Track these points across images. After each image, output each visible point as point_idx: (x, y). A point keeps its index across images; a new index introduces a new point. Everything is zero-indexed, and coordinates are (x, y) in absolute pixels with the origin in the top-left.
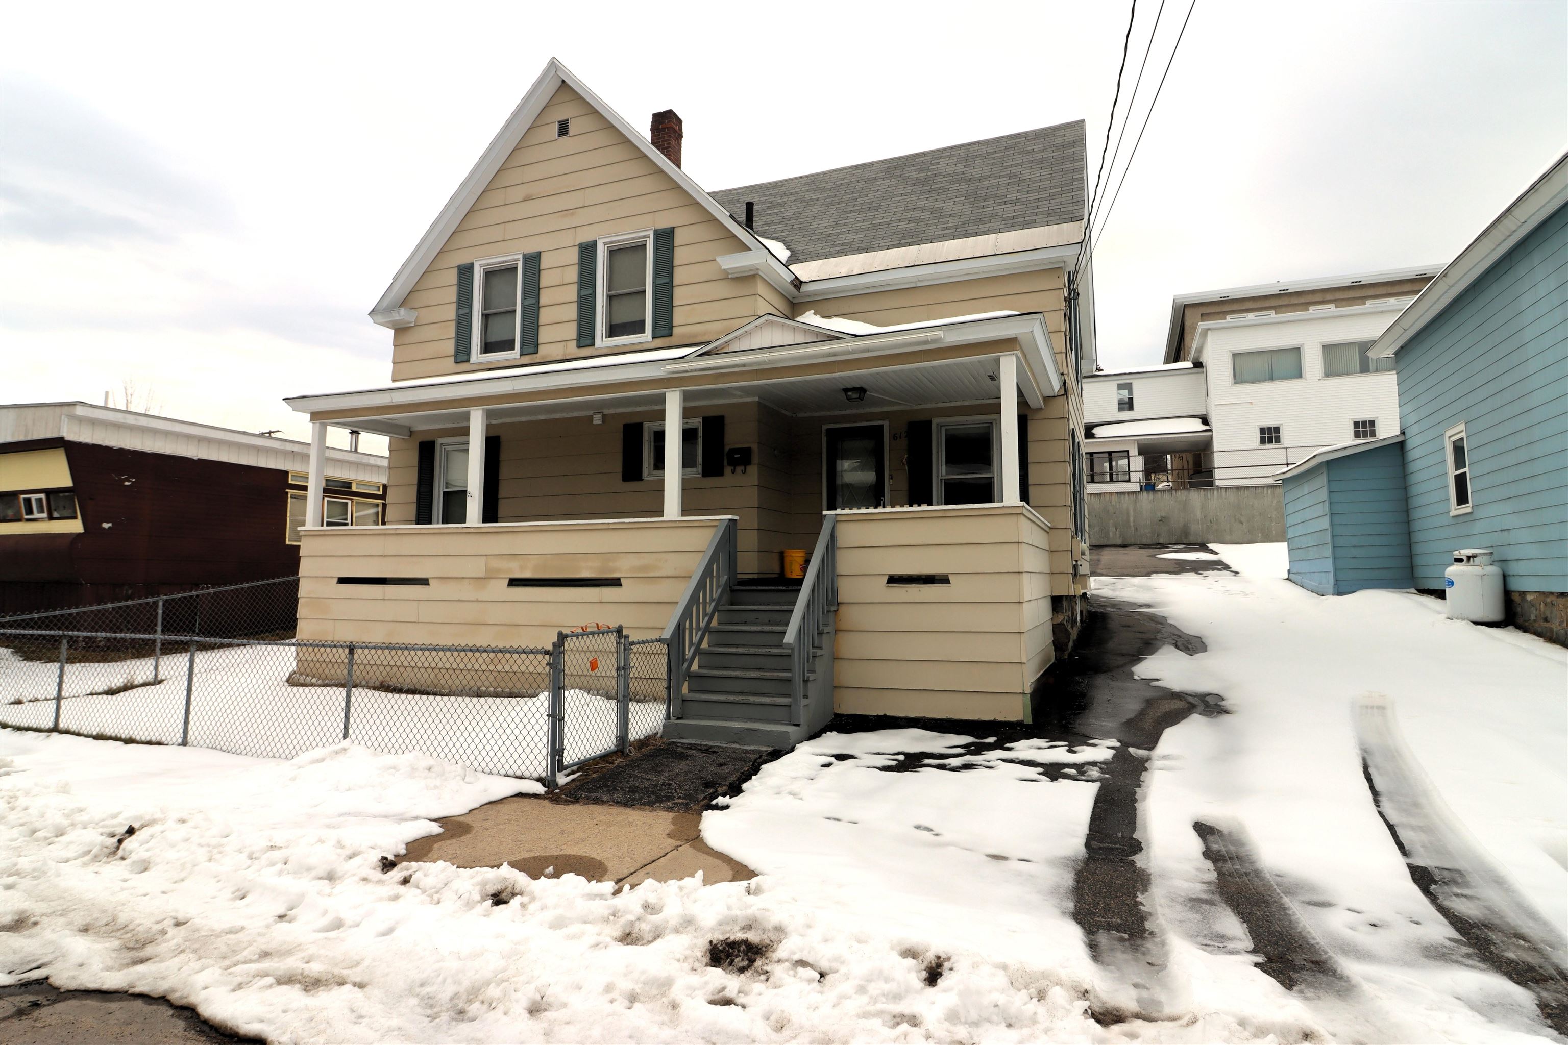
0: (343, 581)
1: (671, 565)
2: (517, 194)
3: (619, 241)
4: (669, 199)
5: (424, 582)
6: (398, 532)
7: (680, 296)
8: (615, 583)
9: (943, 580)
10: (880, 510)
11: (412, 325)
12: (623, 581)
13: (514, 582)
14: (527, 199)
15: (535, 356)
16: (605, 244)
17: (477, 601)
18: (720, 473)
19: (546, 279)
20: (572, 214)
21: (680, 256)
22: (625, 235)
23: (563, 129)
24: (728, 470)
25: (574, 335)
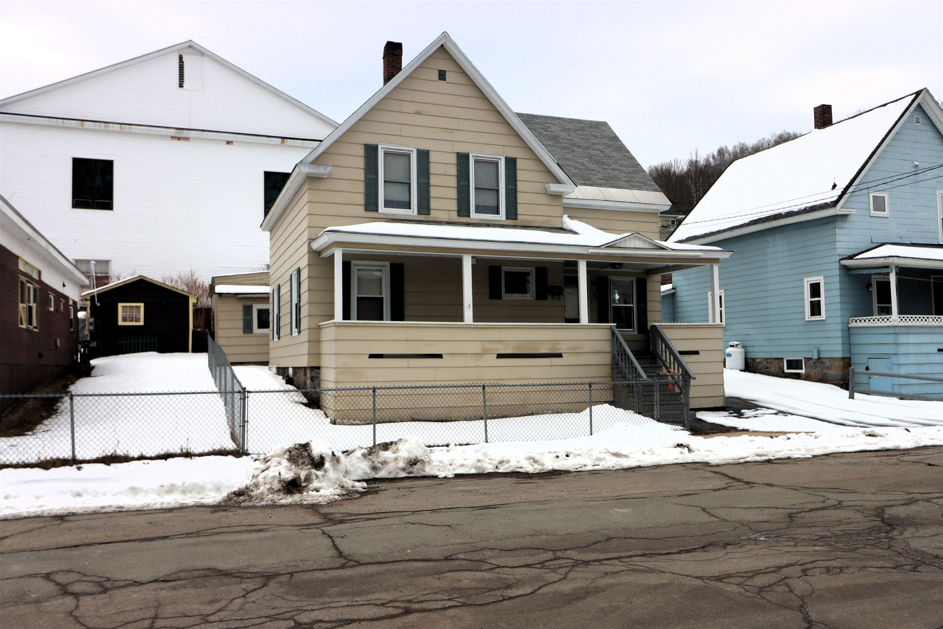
0: (372, 356)
1: (587, 346)
2: (410, 107)
3: (481, 157)
4: (512, 141)
5: (440, 356)
6: (419, 326)
7: (521, 198)
8: (560, 355)
9: (697, 353)
10: (675, 324)
11: (326, 177)
12: (563, 355)
13: (500, 356)
14: (417, 113)
15: (428, 216)
16: (473, 156)
17: (477, 367)
18: (545, 298)
19: (433, 169)
20: (451, 132)
21: (520, 175)
22: (487, 154)
23: (442, 76)
24: (549, 297)
25: (455, 208)
